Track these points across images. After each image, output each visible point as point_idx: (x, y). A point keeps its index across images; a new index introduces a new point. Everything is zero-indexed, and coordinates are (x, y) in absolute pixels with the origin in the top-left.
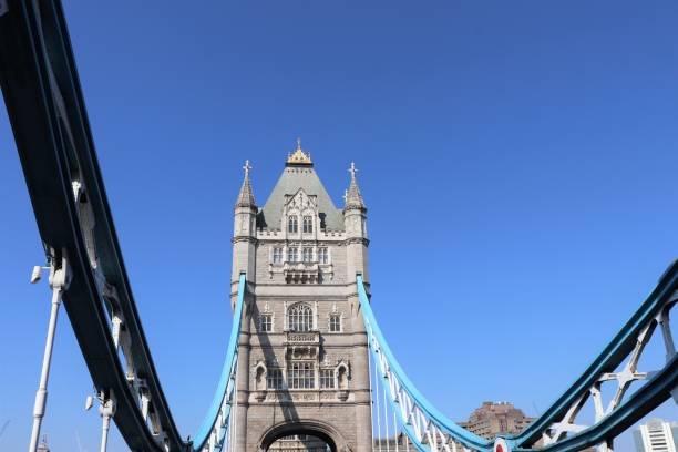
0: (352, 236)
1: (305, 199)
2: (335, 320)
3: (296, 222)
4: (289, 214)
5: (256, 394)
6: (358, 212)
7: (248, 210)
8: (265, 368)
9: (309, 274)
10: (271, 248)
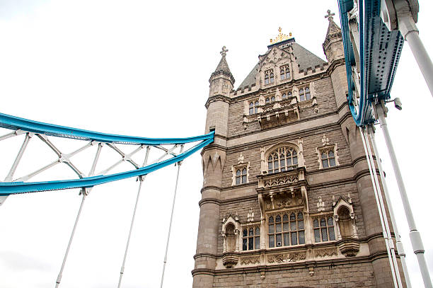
2: (327, 154)
3: (272, 74)
4: (264, 69)
5: (225, 259)
8: (236, 224)
9: (286, 111)
10: (246, 103)
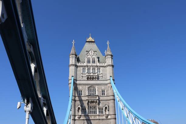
0: (108, 64)
1: (93, 52)
2: (103, 92)
3: (90, 60)
4: (88, 57)
5: (78, 116)
6: (110, 56)
7: (74, 56)
8: (81, 108)
9: (95, 77)
10: (82, 68)
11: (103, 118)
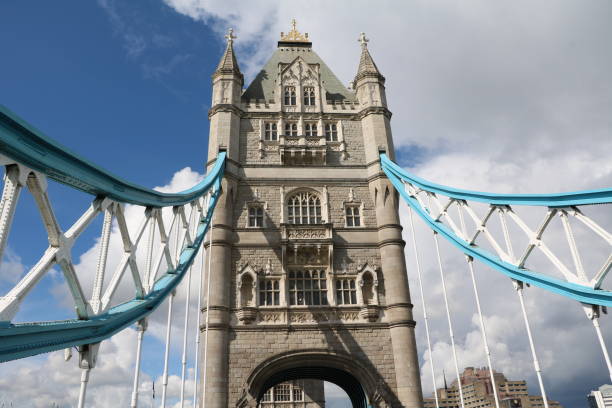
1: (305, 68)
3: (293, 93)
4: (285, 84)
5: (243, 313)
6: (376, 80)
7: (232, 77)
8: (255, 276)
9: (314, 151)
10: (261, 122)
11: (356, 321)
